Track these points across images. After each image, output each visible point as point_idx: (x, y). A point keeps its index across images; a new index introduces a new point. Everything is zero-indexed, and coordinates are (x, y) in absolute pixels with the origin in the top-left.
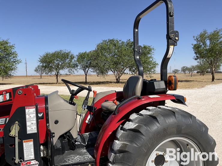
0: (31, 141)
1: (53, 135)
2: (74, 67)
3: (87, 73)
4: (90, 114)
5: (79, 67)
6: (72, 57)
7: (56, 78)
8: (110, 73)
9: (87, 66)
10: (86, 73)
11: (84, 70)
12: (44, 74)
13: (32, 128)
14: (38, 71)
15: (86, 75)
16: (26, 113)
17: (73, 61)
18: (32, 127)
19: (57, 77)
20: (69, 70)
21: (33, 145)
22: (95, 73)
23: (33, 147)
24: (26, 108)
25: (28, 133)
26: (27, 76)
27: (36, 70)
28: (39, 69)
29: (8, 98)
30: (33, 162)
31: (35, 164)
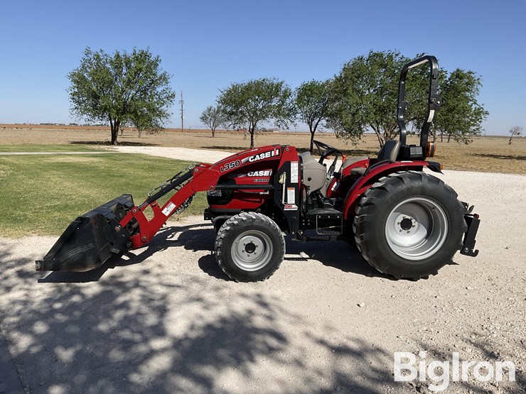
0: (293, 189)
1: (309, 188)
2: (288, 115)
3: (315, 130)
4: (337, 181)
5: (298, 115)
6: (287, 94)
7: (249, 137)
8: (369, 130)
9: (316, 115)
10: (313, 130)
11: (309, 123)
12: (220, 127)
13: (295, 179)
14: (209, 120)
15: (313, 133)
16: (291, 167)
17: (288, 101)
19: (252, 137)
20: (278, 121)
22: (331, 130)
23: (294, 194)
24: (292, 162)
25: (292, 182)
26: (182, 130)
27: (204, 119)
28: (209, 115)
29: (277, 154)
30: (294, 206)
31: (295, 208)
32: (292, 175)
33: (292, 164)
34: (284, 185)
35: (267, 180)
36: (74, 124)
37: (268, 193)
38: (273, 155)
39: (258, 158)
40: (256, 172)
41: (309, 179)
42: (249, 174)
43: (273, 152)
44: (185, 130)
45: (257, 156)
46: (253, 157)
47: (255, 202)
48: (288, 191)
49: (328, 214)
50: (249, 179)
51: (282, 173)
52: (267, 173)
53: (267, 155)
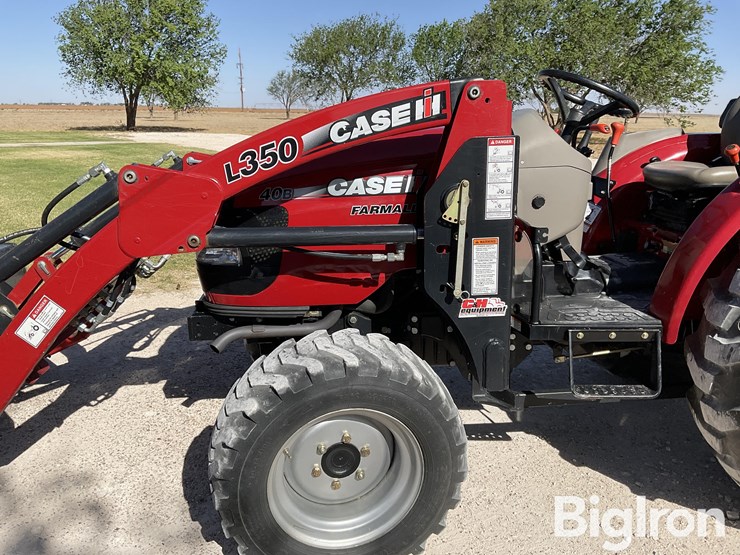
0: (493, 242)
1: (545, 235)
2: (403, 78)
6: (398, 43)
12: (298, 103)
13: (500, 206)
14: (280, 92)
16: (489, 160)
17: (400, 55)
18: (499, 202)
21: (496, 255)
23: (496, 260)
24: (490, 141)
25: (488, 217)
26: (242, 110)
27: (273, 90)
28: (281, 85)
29: (436, 108)
30: (493, 303)
31: (497, 308)
32: (491, 190)
33: (491, 150)
34: (462, 230)
35: (396, 209)
36: (87, 103)
37: (400, 256)
38: (419, 116)
39: (363, 128)
40: (359, 182)
41: (537, 203)
42: (332, 189)
43: (419, 104)
44: (247, 109)
45: (362, 121)
46: (343, 125)
47: (355, 283)
48: (475, 248)
49: (609, 327)
50: (332, 205)
51: (453, 183)
52: (394, 184)
53: (399, 116)
